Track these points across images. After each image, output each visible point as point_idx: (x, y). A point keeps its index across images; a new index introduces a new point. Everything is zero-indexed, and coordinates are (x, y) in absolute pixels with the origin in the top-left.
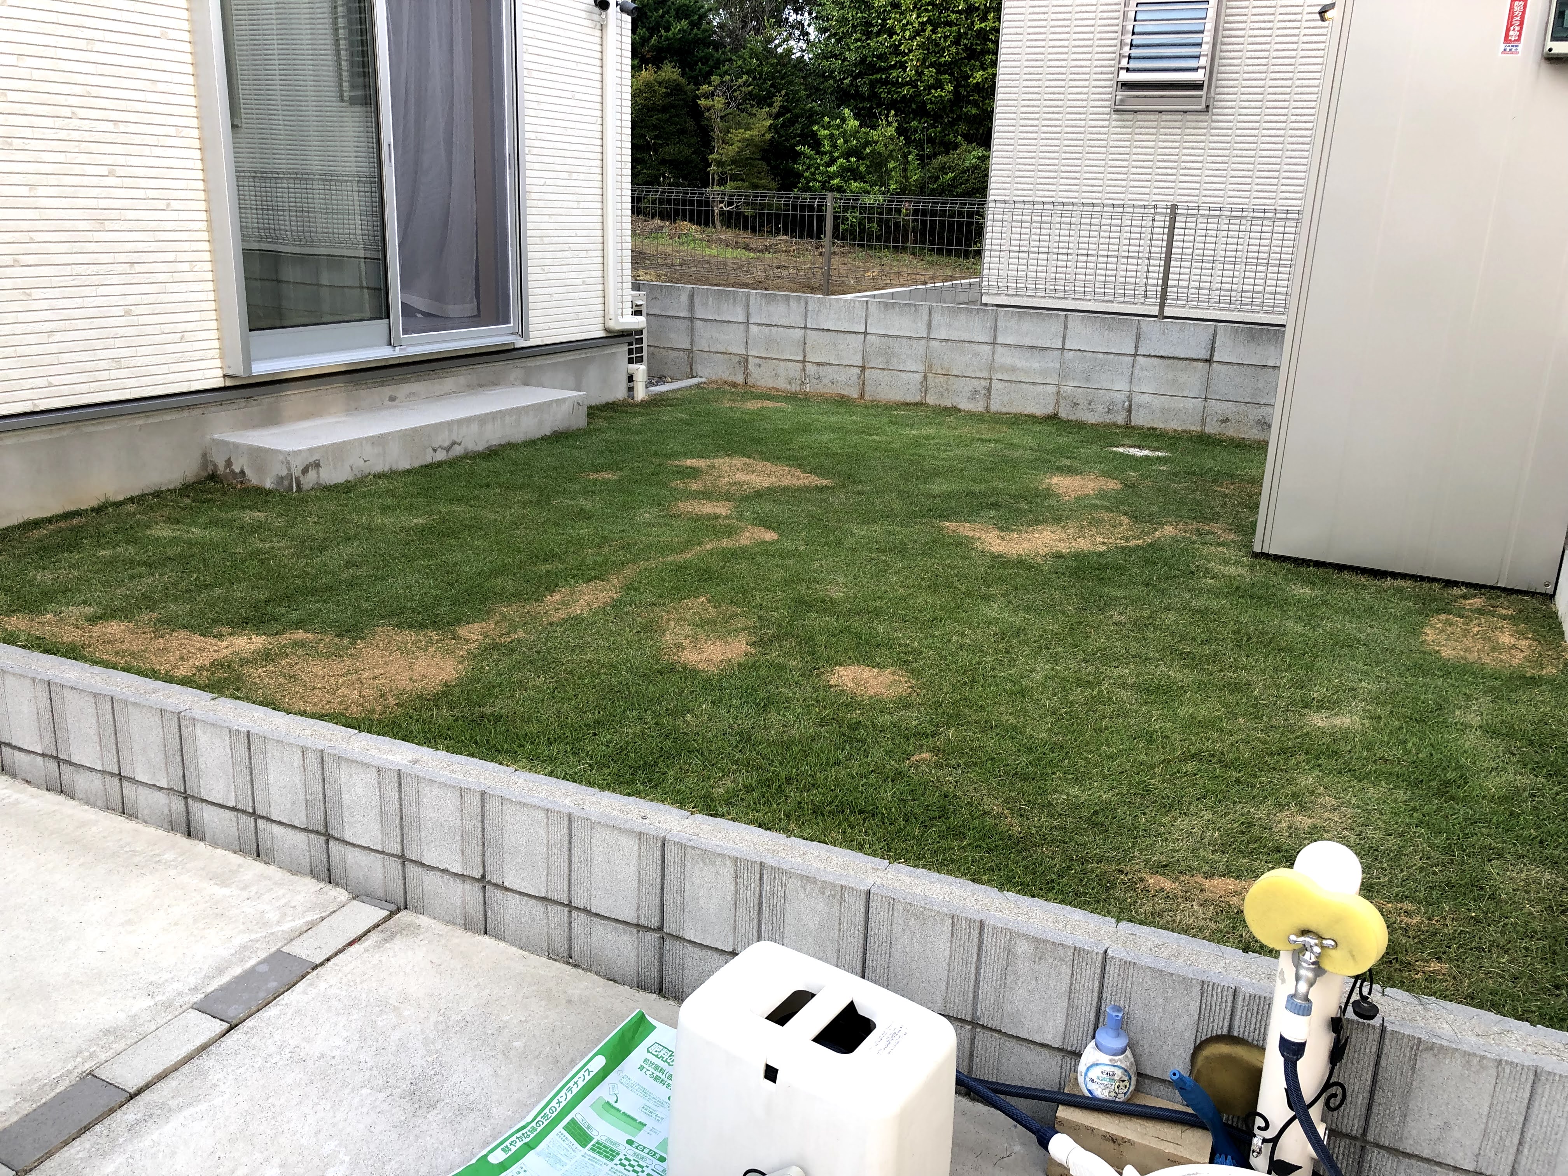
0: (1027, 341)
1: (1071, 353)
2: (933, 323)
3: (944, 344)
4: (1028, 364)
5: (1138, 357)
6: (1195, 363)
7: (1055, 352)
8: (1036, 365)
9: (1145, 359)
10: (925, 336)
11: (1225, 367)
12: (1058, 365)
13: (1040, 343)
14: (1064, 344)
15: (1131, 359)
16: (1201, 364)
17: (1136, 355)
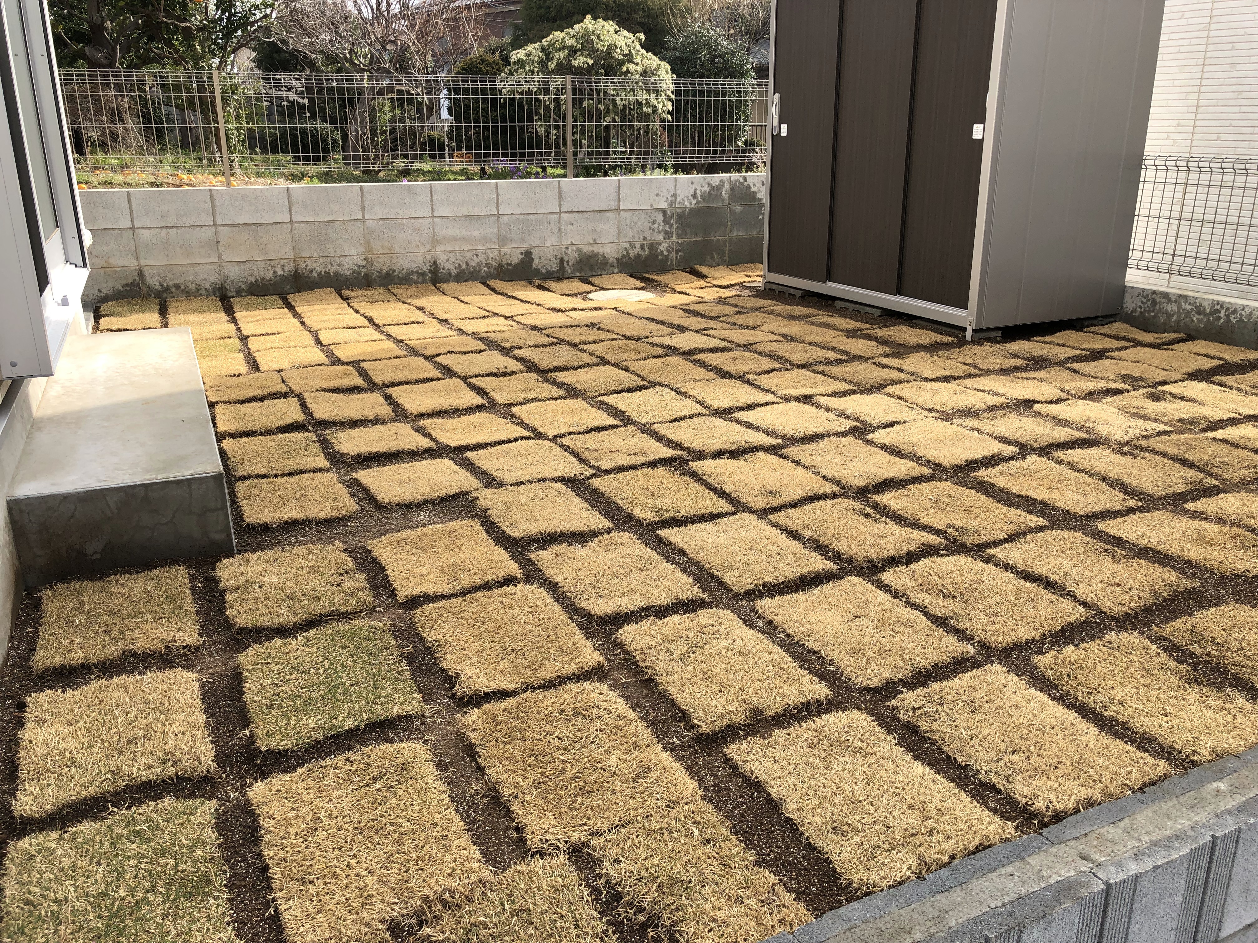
0: (464, 211)
1: (506, 218)
2: (367, 203)
3: (381, 222)
4: (468, 233)
5: (562, 215)
6: (608, 214)
7: (491, 219)
8: (476, 233)
9: (568, 215)
10: (360, 217)
11: (630, 213)
12: (496, 230)
13: (477, 212)
14: (498, 210)
15: (556, 216)
16: (611, 215)
17: (560, 212)
